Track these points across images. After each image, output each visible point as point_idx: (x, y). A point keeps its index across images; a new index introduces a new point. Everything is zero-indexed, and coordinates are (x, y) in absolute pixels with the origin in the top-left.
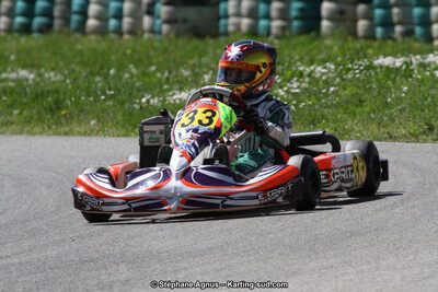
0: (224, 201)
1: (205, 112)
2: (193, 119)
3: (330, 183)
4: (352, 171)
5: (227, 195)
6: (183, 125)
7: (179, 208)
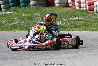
0: (38, 47)
1: (37, 28)
2: (35, 29)
3: (65, 44)
4: (71, 42)
5: (38, 46)
6: (32, 30)
7: (28, 48)
